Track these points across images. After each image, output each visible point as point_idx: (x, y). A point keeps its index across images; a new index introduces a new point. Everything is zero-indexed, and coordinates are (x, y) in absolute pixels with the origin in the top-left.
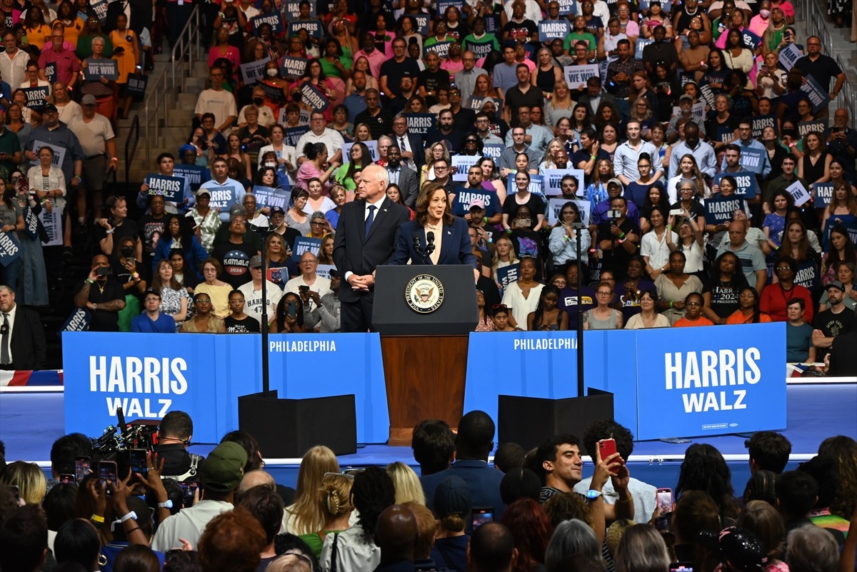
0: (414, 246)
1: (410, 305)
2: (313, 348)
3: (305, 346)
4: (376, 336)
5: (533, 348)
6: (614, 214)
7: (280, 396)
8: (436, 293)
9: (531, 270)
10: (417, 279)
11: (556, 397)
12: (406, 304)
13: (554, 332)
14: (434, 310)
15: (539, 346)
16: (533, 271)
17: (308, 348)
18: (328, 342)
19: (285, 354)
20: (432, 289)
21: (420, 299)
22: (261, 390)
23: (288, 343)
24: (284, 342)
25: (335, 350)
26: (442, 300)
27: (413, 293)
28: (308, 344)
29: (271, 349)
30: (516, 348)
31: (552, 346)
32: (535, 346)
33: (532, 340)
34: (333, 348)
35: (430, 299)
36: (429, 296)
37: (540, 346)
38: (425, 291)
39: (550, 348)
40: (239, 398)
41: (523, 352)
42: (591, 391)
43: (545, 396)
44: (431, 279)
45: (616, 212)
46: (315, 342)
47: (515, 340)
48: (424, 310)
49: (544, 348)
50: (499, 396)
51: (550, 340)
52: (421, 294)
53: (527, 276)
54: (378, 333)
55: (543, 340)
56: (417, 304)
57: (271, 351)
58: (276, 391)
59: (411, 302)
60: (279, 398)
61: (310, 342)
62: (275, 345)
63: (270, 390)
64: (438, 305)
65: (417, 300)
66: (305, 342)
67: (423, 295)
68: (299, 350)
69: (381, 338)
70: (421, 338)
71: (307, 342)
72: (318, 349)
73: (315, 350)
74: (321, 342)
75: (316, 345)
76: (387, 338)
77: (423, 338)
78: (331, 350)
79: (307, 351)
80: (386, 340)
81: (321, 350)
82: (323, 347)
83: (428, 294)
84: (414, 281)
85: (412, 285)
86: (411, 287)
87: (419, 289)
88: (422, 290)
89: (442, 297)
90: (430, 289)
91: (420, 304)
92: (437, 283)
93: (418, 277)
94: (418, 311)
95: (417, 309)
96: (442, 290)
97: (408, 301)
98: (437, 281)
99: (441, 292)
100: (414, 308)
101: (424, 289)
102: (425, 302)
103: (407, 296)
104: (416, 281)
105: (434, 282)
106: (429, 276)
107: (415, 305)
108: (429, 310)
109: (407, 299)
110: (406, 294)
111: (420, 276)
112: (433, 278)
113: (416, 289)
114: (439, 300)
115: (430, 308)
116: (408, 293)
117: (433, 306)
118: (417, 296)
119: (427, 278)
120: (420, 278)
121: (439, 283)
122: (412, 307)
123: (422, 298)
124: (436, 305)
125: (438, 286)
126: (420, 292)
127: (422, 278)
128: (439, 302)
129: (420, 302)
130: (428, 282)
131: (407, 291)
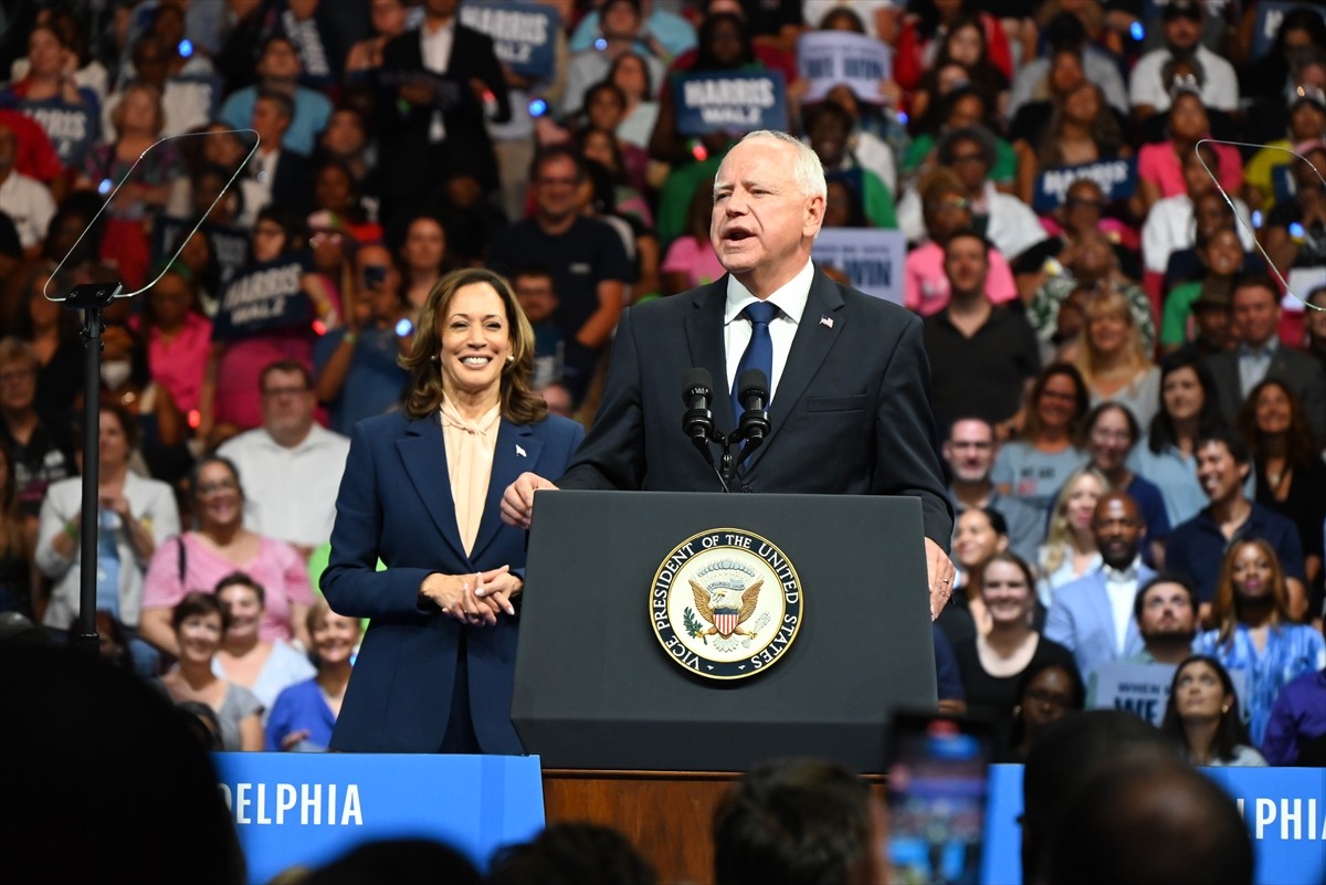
0: (687, 417)
1: (666, 646)
2: (270, 812)
3: (242, 802)
4: (525, 771)
8: (772, 602)
10: (698, 547)
12: (653, 646)
14: (760, 669)
17: (251, 811)
18: (332, 789)
20: (756, 588)
21: (706, 626)
25: (359, 821)
26: (793, 632)
27: (680, 599)
28: (252, 794)
34: (353, 811)
35: (743, 627)
36: (740, 615)
38: (729, 593)
44: (754, 547)
46: (281, 788)
48: (722, 667)
52: (712, 605)
54: (535, 759)
56: (694, 645)
59: (669, 633)
61: (261, 788)
64: (780, 653)
65: (693, 629)
66: (242, 787)
67: (718, 611)
69: (544, 776)
70: (706, 783)
71: (248, 786)
72: (292, 815)
73: (280, 820)
74: (305, 788)
75: (286, 801)
76: (570, 781)
77: (713, 783)
78: (345, 821)
79: (247, 820)
80: (566, 788)
81: (305, 820)
82: (311, 809)
83: (740, 605)
84: (686, 552)
85: (674, 568)
86: (673, 574)
87: (703, 583)
88: (715, 591)
89: (798, 620)
90: (747, 586)
91: (706, 643)
92: (776, 565)
93: (702, 538)
94: (696, 670)
95: (693, 665)
96: (796, 590)
97: (660, 632)
98: (775, 556)
99: (792, 598)
100: (681, 658)
101: (723, 585)
102: (725, 637)
103: (656, 610)
104: (692, 553)
105: (766, 558)
106: (745, 536)
107: (687, 650)
108: (742, 667)
109: (656, 622)
110: (652, 604)
111: (710, 536)
112: (761, 543)
113: (692, 583)
114: (783, 631)
115: (747, 662)
116: (660, 598)
117: (758, 654)
118: (695, 611)
119: (737, 540)
120: (708, 543)
121: (784, 563)
122: (673, 655)
123: (713, 623)
124: (771, 651)
125: (780, 573)
126: (709, 599)
127: (718, 544)
128: (783, 640)
129: (708, 637)
130: (739, 556)
131: (653, 592)
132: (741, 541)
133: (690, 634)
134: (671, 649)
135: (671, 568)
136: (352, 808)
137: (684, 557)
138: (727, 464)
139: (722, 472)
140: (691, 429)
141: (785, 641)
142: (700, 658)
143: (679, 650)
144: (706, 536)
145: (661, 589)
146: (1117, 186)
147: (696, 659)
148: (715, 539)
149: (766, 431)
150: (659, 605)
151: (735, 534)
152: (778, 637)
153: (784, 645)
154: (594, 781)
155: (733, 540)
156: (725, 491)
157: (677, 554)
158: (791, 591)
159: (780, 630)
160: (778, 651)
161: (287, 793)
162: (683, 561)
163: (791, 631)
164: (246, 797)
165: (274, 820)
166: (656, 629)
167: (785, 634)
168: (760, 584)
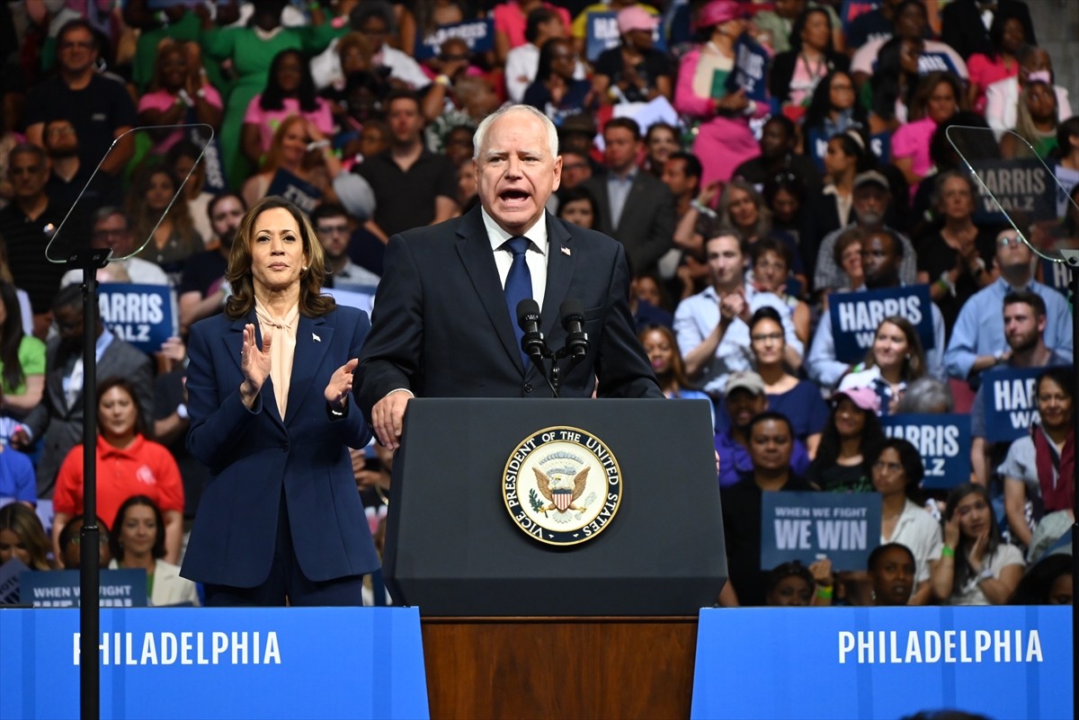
0: (525, 340)
1: (517, 520)
2: (208, 654)
3: (186, 647)
4: (408, 619)
5: (895, 659)
8: (598, 484)
10: (538, 441)
12: (505, 519)
14: (590, 536)
15: (913, 652)
17: (192, 654)
18: (256, 635)
20: (585, 473)
21: (547, 503)
23: (129, 636)
24: (117, 636)
25: (278, 661)
26: (615, 507)
27: (526, 483)
28: (192, 641)
30: (842, 660)
31: (955, 652)
32: (901, 653)
33: (893, 634)
34: (273, 653)
35: (578, 503)
36: (574, 493)
37: (917, 653)
38: (563, 477)
39: (949, 659)
41: (863, 673)
44: (583, 440)
46: (216, 635)
47: (842, 635)
48: (560, 536)
49: (929, 659)
51: (948, 634)
52: (551, 486)
54: (415, 609)
55: (928, 634)
56: (538, 518)
59: (518, 510)
61: (200, 635)
64: (605, 523)
65: (537, 506)
66: (185, 636)
67: (555, 492)
68: (165, 661)
69: (423, 622)
71: (190, 634)
72: (226, 656)
73: (215, 661)
74: (235, 635)
75: (220, 645)
76: (441, 626)
77: (553, 625)
78: (267, 661)
79: (190, 662)
80: (439, 630)
81: (235, 661)
82: (240, 651)
83: (572, 486)
84: (530, 446)
85: (521, 458)
86: (521, 463)
87: (543, 470)
88: (553, 476)
89: (618, 498)
90: (578, 471)
91: (547, 516)
92: (600, 454)
93: (542, 434)
94: (540, 539)
95: (538, 534)
96: (616, 474)
97: (512, 508)
98: (599, 447)
99: (614, 480)
100: (528, 529)
101: (559, 471)
102: (561, 511)
103: (508, 491)
104: (534, 446)
105: (593, 449)
106: (576, 432)
107: (533, 523)
108: (576, 535)
109: (508, 501)
110: (505, 487)
111: (548, 432)
112: (588, 437)
113: (535, 470)
114: (608, 507)
115: (580, 531)
116: (511, 482)
117: (588, 525)
118: (538, 491)
119: (569, 436)
120: (546, 438)
121: (606, 453)
122: (522, 526)
123: (553, 500)
124: (599, 523)
125: (604, 461)
126: (548, 482)
127: (555, 439)
128: (607, 513)
129: (548, 512)
130: (571, 448)
131: (505, 477)
132: (572, 436)
133: (535, 510)
135: (518, 458)
136: (272, 651)
138: (555, 375)
139: (552, 381)
140: (528, 349)
141: (609, 514)
142: (543, 529)
143: (526, 523)
144: (546, 433)
145: (511, 475)
146: (479, 41)
147: (540, 529)
148: (552, 435)
150: (510, 488)
151: (568, 431)
152: (603, 511)
153: (608, 517)
154: (460, 626)
155: (566, 436)
156: (555, 397)
157: (523, 447)
158: (612, 475)
159: (605, 506)
160: (604, 522)
161: (220, 639)
162: (528, 453)
163: (613, 506)
164: (188, 644)
165: (211, 660)
166: (509, 505)
167: (609, 508)
168: (588, 470)
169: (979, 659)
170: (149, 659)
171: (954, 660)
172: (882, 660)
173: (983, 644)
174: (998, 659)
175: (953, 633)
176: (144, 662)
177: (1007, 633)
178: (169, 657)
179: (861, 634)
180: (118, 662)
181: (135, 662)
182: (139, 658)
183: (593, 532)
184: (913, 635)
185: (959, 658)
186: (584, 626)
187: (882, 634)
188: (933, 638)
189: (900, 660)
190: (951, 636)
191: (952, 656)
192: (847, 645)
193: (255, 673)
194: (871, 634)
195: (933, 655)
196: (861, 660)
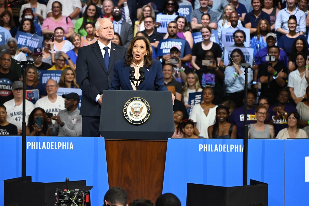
0: (130, 77)
1: (126, 118)
2: (57, 147)
3: (52, 145)
4: (101, 140)
5: (212, 151)
6: (270, 59)
7: (33, 180)
8: (145, 110)
9: (210, 96)
10: (132, 101)
11: (228, 186)
12: (124, 118)
13: (227, 140)
14: (143, 122)
15: (216, 149)
16: (212, 97)
17: (54, 147)
18: (68, 143)
19: (37, 150)
20: (142, 108)
21: (133, 115)
22: (20, 176)
23: (39, 143)
24: (37, 143)
25: (73, 149)
26: (149, 116)
27: (129, 110)
28: (54, 144)
29: (28, 146)
30: (200, 151)
31: (226, 149)
32: (213, 149)
33: (212, 145)
34: (72, 147)
35: (140, 115)
38: (137, 109)
39: (224, 151)
40: (4, 181)
41: (205, 154)
42: (252, 182)
43: (220, 185)
44: (142, 100)
45: (272, 57)
46: (59, 143)
47: (200, 145)
48: (136, 122)
49: (220, 151)
50: (188, 184)
51: (224, 145)
52: (134, 111)
53: (208, 101)
54: (103, 138)
55: (220, 145)
56: (131, 118)
57: (28, 148)
58: (31, 176)
59: (127, 116)
60: (32, 182)
61: (55, 143)
62: (31, 144)
63: (26, 176)
64: (146, 119)
65: (131, 115)
66: (52, 143)
67: (135, 112)
68: (47, 148)
69: (105, 140)
70: (134, 142)
71: (53, 143)
72: (61, 147)
73: (59, 149)
75: (60, 145)
77: (135, 142)
78: (70, 149)
79: (53, 149)
80: (109, 142)
81: (63, 149)
82: (64, 146)
83: (139, 111)
84: (130, 101)
86: (128, 105)
87: (133, 107)
88: (135, 108)
89: (149, 113)
90: (141, 108)
94: (132, 123)
95: (131, 122)
96: (149, 108)
99: (149, 110)
100: (129, 120)
102: (137, 116)
103: (125, 112)
105: (144, 102)
106: (140, 99)
107: (130, 119)
110: (124, 111)
111: (134, 98)
112: (143, 100)
113: (131, 107)
115: (141, 121)
116: (125, 110)
118: (131, 112)
120: (134, 100)
121: (147, 103)
122: (128, 120)
123: (135, 114)
124: (145, 119)
125: (146, 105)
126: (134, 110)
127: (135, 100)
128: (147, 117)
129: (134, 116)
130: (139, 102)
131: (124, 109)
134: (127, 119)
136: (71, 146)
137: (130, 102)
142: (132, 120)
143: (129, 119)
145: (125, 108)
148: (135, 99)
149: (144, 79)
151: (138, 98)
152: (146, 116)
153: (147, 118)
154: (114, 141)
155: (138, 99)
157: (128, 102)
158: (148, 108)
162: (129, 103)
164: (53, 145)
165: (58, 149)
166: (125, 115)
167: (147, 116)
168: (143, 107)
169: (231, 151)
170: (44, 148)
171: (225, 151)
172: (209, 151)
173: (232, 148)
174: (235, 151)
175: (225, 145)
176: (43, 148)
177: (238, 145)
178: (48, 148)
179: (204, 145)
180: (37, 148)
181: (41, 149)
182: (42, 148)
183: (144, 121)
184: (216, 145)
185: (226, 151)
186: (142, 142)
187: (209, 145)
188: (221, 146)
189: (213, 151)
190: (225, 146)
191: (225, 150)
192: (201, 147)
193: (67, 151)
194: (207, 145)
195: (221, 150)
196: (204, 151)
